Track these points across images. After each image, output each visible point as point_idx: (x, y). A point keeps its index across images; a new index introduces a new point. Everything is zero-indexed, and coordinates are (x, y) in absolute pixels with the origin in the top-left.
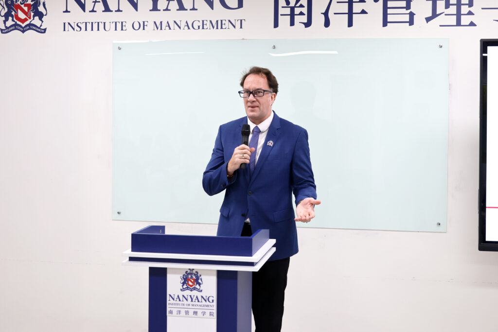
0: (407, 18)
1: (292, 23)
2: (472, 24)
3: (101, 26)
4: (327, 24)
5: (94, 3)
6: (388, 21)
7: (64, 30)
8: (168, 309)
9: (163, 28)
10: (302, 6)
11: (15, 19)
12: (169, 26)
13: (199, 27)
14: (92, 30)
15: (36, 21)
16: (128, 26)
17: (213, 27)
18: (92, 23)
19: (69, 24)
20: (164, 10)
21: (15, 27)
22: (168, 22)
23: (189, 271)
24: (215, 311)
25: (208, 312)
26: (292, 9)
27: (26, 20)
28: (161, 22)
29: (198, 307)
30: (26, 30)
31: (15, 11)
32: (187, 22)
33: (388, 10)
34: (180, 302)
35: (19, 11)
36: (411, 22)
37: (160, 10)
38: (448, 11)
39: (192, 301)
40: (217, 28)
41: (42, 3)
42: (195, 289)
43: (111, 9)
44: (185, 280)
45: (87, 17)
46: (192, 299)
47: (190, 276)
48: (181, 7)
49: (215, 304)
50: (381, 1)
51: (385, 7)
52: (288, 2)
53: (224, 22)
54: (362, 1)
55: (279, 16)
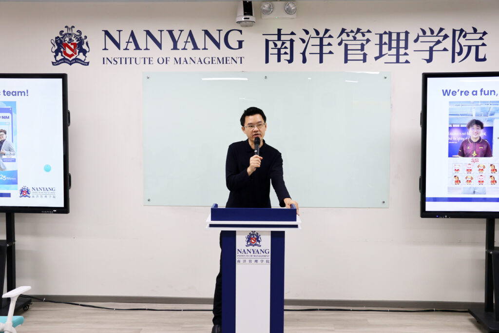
0: (361, 57)
1: (279, 60)
2: (407, 62)
3: (133, 60)
4: (304, 61)
5: (127, 43)
6: (348, 59)
7: (104, 63)
8: (237, 260)
9: (182, 62)
10: (286, 48)
11: (63, 54)
12: (186, 61)
13: (209, 62)
14: (126, 63)
15: (81, 56)
16: (155, 61)
17: (220, 63)
18: (126, 58)
19: (107, 58)
20: (182, 49)
21: (64, 61)
22: (185, 59)
23: (252, 233)
25: (265, 260)
26: (279, 50)
27: (72, 55)
28: (180, 58)
29: (257, 257)
30: (73, 63)
31: (63, 48)
32: (200, 59)
33: (349, 51)
34: (245, 254)
35: (67, 48)
36: (364, 60)
37: (179, 49)
38: (390, 53)
40: (223, 63)
41: (85, 43)
42: (256, 245)
43: (141, 48)
44: (249, 239)
45: (122, 53)
46: (254, 252)
47: (252, 236)
48: (196, 47)
49: (270, 254)
50: (343, 45)
51: (346, 50)
52: (276, 45)
53: (228, 59)
54: (329, 44)
55: (269, 55)
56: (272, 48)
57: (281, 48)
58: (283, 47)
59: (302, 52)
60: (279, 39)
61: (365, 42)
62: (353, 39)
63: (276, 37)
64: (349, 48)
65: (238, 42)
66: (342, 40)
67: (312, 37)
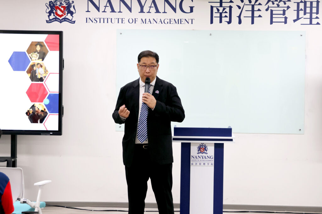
0: (283, 20)
1: (221, 22)
2: (318, 24)
3: (109, 20)
4: (240, 22)
5: (105, 7)
6: (273, 21)
7: (87, 22)
8: (191, 163)
9: (147, 22)
10: (226, 12)
12: (150, 21)
13: (168, 22)
14: (104, 22)
15: (69, 16)
16: (126, 21)
17: (176, 23)
18: (104, 19)
19: (89, 18)
20: (147, 12)
21: (56, 19)
22: (149, 19)
23: (201, 145)
25: (210, 163)
27: (62, 15)
28: (146, 19)
29: (205, 161)
30: (63, 22)
31: (55, 10)
32: (161, 20)
35: (58, 10)
36: (286, 22)
37: (145, 12)
38: (305, 16)
40: (178, 23)
41: (72, 6)
42: (204, 153)
43: (115, 11)
45: (100, 15)
46: (203, 158)
47: (202, 147)
48: (157, 11)
50: (269, 11)
51: (272, 14)
52: (218, 10)
53: (182, 20)
54: (259, 10)
55: (214, 17)
56: (215, 13)
57: (222, 13)
58: (224, 12)
59: (238, 16)
60: (221, 6)
61: (286, 9)
62: (277, 6)
63: (218, 5)
64: (273, 13)
65: (190, 8)
66: (268, 7)
67: (246, 5)
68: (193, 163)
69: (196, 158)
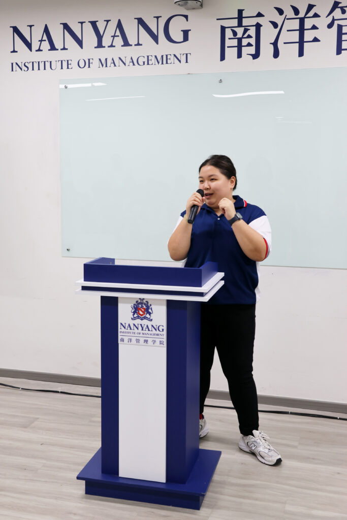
1: (240, 55)
3: (48, 65)
4: (276, 54)
5: (40, 42)
6: (343, 48)
7: (12, 70)
8: (120, 337)
9: (108, 65)
10: (249, 37)
12: (114, 63)
13: (144, 62)
14: (39, 69)
16: (74, 64)
17: (158, 63)
18: (39, 62)
19: (17, 64)
20: (109, 47)
22: (113, 59)
23: (139, 301)
24: (165, 340)
25: (158, 341)
26: (240, 40)
28: (106, 59)
29: (147, 336)
32: (132, 58)
33: (343, 36)
34: (131, 331)
37: (104, 47)
39: (142, 330)
40: (162, 63)
42: (145, 318)
43: (57, 48)
44: (136, 309)
45: (34, 56)
46: (142, 328)
47: (140, 306)
48: (126, 43)
49: (165, 333)
50: (335, 28)
51: (340, 34)
52: (235, 33)
53: (169, 57)
54: (314, 27)
55: (226, 48)
56: (229, 39)
57: (243, 37)
58: (246, 36)
59: (273, 42)
60: (240, 24)
63: (235, 23)
64: (343, 32)
65: (182, 32)
66: (334, 20)
67: (287, 19)
68: (123, 337)
69: (129, 328)
